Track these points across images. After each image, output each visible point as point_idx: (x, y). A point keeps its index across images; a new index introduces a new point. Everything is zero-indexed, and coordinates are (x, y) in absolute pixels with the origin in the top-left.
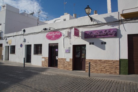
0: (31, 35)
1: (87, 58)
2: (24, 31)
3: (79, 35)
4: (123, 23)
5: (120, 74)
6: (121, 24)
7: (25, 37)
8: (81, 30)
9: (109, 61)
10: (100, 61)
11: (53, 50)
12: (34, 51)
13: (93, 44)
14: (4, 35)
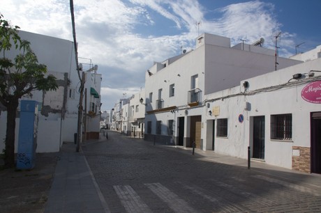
2: (246, 85)
7: (249, 99)
12: (272, 131)
14: (203, 98)
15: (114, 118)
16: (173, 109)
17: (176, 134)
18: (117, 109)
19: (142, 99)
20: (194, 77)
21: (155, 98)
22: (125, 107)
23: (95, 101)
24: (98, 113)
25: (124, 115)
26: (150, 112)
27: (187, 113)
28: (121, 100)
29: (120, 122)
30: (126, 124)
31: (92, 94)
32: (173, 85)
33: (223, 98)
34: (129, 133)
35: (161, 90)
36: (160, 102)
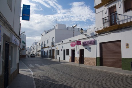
0: (65, 44)
1: (85, 57)
2: (62, 42)
3: (81, 44)
4: (97, 36)
5: (96, 66)
6: (97, 37)
7: (63, 45)
8: (82, 41)
9: (92, 58)
10: (89, 58)
11: (73, 51)
12: (67, 53)
13: (87, 49)
14: (55, 44)
15: (31, 50)
16: (48, 47)
17: (49, 55)
18: (33, 46)
19: (40, 44)
20: (53, 38)
21: (44, 44)
22: (35, 46)
23: (24, 45)
24: (25, 49)
25: (35, 49)
26: (42, 48)
27: (51, 48)
28: (34, 43)
29: (34, 51)
30: (36, 52)
31: (23, 43)
32: (48, 40)
33: (59, 45)
34: (37, 55)
35: (45, 41)
36: (45, 45)
